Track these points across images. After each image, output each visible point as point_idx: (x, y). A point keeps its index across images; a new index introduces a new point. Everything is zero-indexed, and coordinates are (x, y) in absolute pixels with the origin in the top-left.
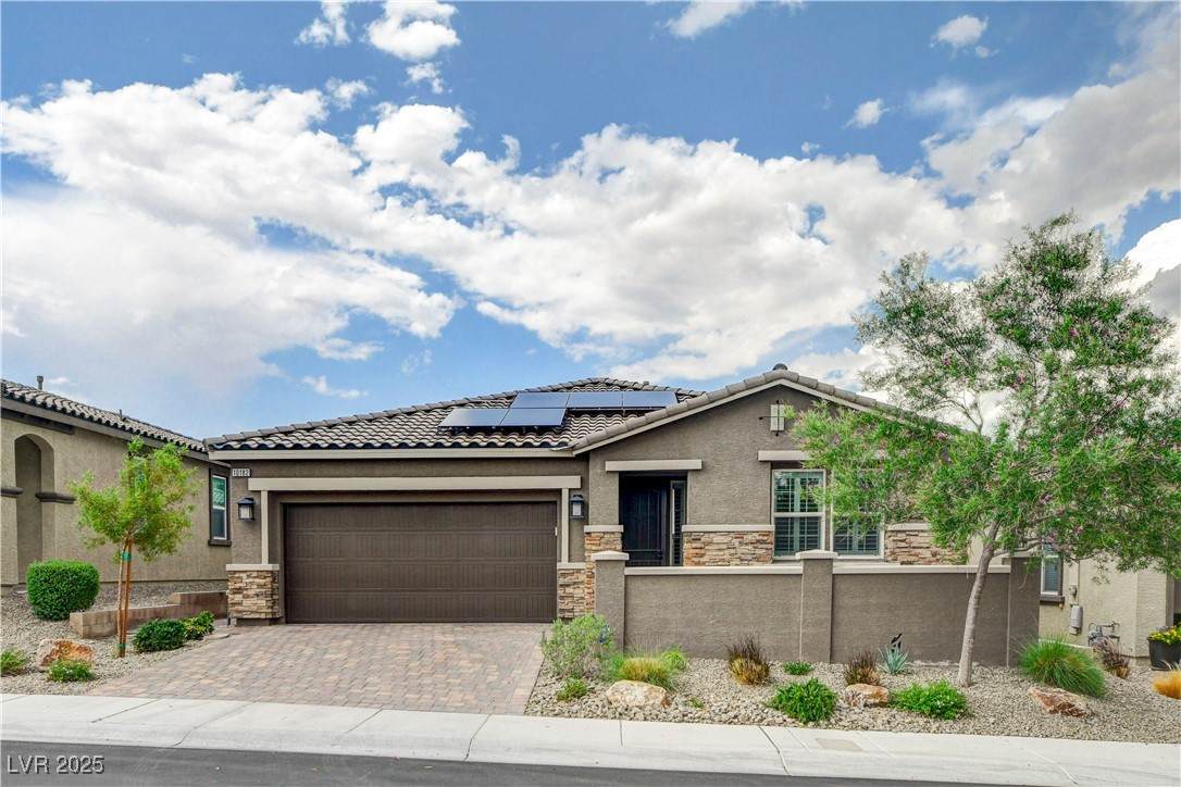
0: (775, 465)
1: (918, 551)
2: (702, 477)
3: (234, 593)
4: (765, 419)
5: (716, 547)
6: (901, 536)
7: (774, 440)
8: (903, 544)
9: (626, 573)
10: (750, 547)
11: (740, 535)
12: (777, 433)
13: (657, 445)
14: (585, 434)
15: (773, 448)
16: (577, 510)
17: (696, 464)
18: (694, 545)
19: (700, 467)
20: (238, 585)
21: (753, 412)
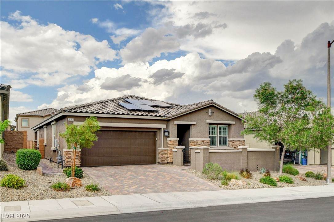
0: (210, 124)
1: (236, 145)
2: (195, 126)
3: (68, 158)
4: (208, 112)
5: (199, 144)
6: (234, 141)
7: (209, 118)
8: (234, 143)
9: (209, 152)
10: (205, 144)
11: (203, 141)
12: (210, 116)
13: (185, 118)
14: (169, 114)
15: (209, 120)
16: (166, 134)
17: (194, 123)
18: (194, 143)
19: (195, 124)
20: (69, 156)
21: (205, 111)
